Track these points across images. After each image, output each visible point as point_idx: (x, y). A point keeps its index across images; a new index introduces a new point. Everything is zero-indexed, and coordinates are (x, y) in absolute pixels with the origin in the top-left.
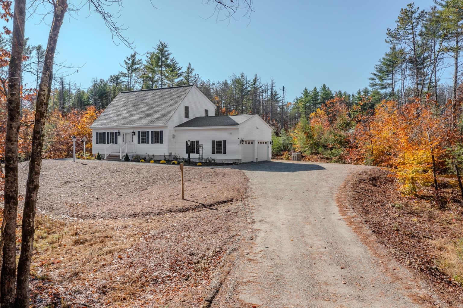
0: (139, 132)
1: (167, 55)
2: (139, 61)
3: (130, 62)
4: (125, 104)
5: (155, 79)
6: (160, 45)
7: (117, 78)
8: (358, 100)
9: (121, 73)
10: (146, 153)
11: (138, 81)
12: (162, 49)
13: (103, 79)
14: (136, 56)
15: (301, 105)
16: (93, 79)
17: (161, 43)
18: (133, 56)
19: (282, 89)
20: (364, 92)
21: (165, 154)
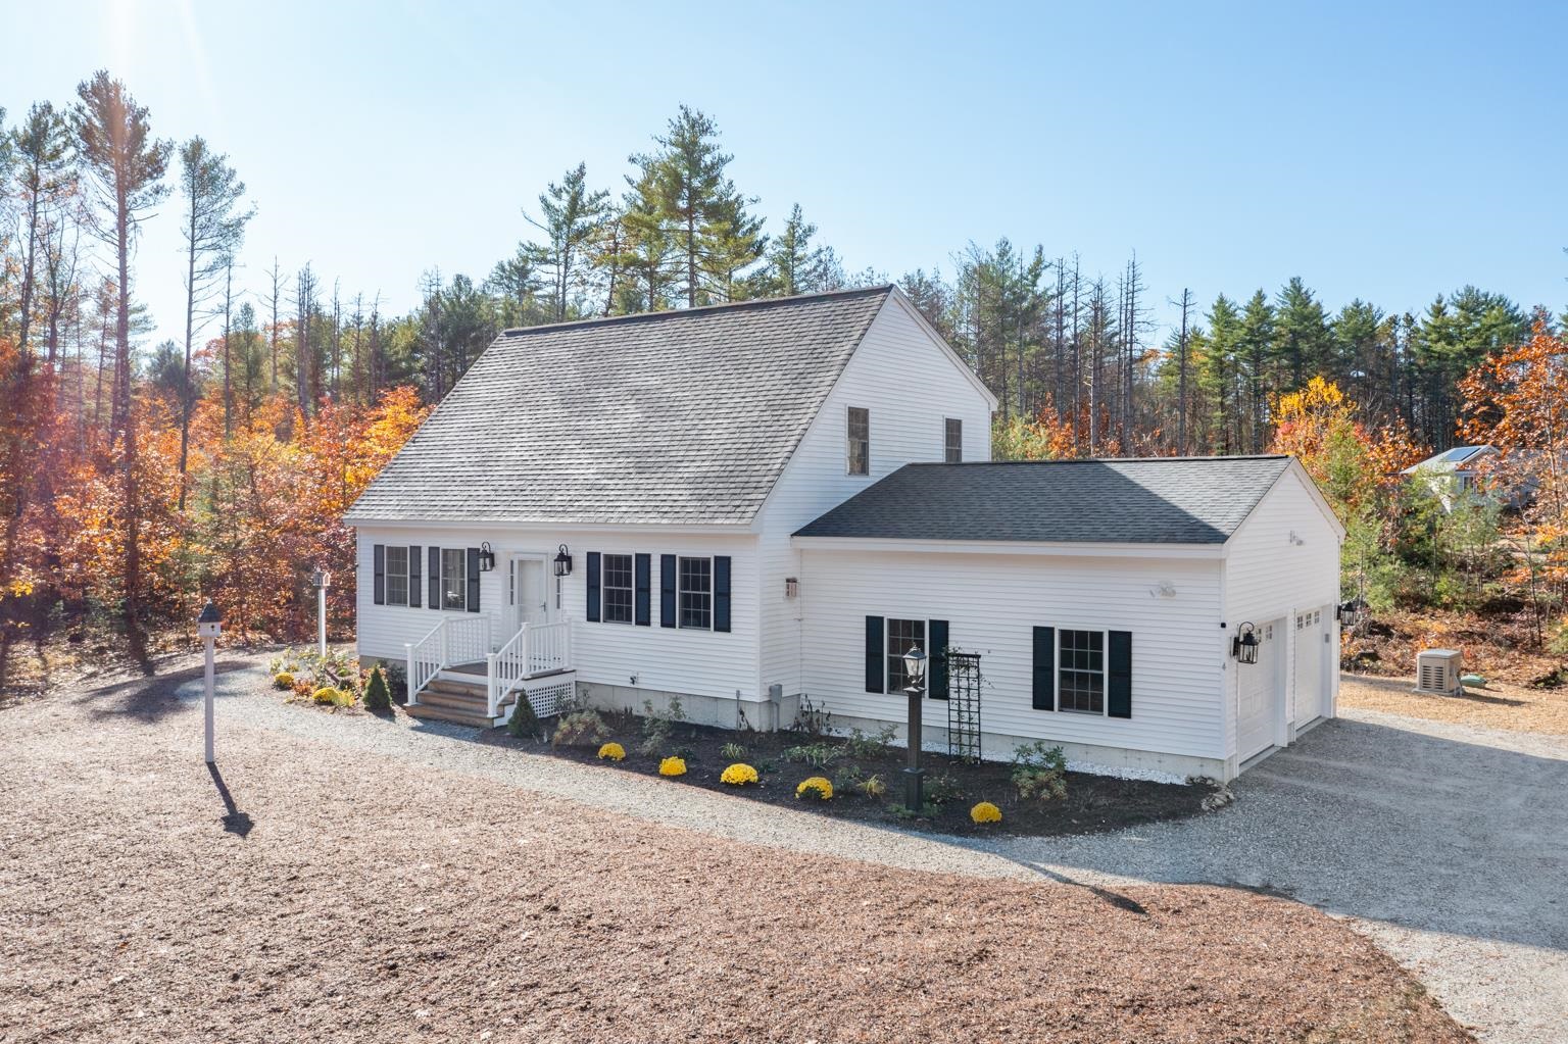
0: (593, 558)
1: (713, 166)
2: (598, 197)
3: (562, 204)
4: (523, 392)
5: (662, 269)
6: (684, 122)
7: (523, 272)
8: (1434, 336)
9: (528, 250)
10: (633, 681)
11: (591, 280)
12: (691, 139)
13: (465, 274)
14: (585, 179)
15: (1205, 359)
16: (426, 274)
17: (687, 115)
18: (576, 180)
19: (1180, 300)
20: (1462, 308)
21: (742, 692)
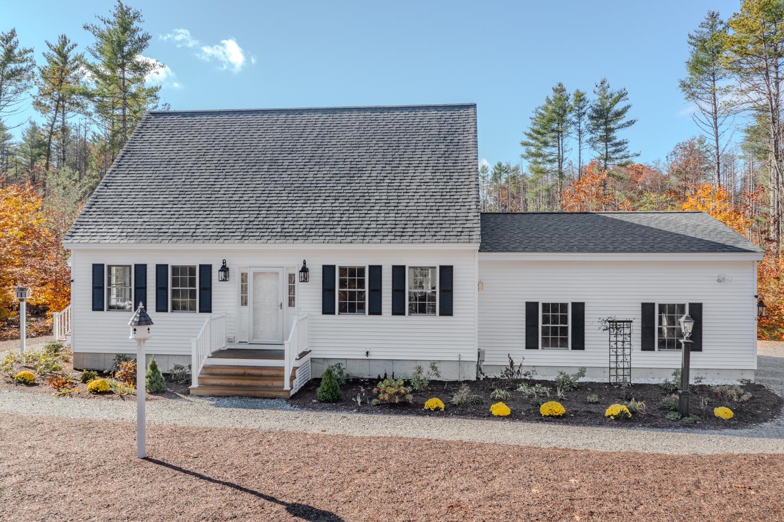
0: (328, 271)
10: (367, 354)
21: (462, 355)
